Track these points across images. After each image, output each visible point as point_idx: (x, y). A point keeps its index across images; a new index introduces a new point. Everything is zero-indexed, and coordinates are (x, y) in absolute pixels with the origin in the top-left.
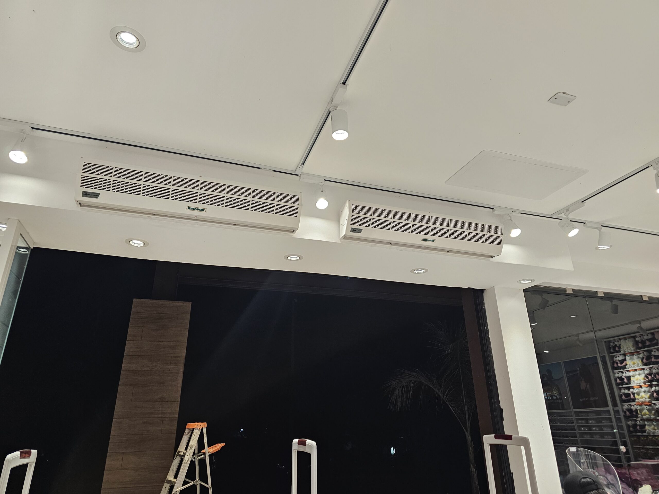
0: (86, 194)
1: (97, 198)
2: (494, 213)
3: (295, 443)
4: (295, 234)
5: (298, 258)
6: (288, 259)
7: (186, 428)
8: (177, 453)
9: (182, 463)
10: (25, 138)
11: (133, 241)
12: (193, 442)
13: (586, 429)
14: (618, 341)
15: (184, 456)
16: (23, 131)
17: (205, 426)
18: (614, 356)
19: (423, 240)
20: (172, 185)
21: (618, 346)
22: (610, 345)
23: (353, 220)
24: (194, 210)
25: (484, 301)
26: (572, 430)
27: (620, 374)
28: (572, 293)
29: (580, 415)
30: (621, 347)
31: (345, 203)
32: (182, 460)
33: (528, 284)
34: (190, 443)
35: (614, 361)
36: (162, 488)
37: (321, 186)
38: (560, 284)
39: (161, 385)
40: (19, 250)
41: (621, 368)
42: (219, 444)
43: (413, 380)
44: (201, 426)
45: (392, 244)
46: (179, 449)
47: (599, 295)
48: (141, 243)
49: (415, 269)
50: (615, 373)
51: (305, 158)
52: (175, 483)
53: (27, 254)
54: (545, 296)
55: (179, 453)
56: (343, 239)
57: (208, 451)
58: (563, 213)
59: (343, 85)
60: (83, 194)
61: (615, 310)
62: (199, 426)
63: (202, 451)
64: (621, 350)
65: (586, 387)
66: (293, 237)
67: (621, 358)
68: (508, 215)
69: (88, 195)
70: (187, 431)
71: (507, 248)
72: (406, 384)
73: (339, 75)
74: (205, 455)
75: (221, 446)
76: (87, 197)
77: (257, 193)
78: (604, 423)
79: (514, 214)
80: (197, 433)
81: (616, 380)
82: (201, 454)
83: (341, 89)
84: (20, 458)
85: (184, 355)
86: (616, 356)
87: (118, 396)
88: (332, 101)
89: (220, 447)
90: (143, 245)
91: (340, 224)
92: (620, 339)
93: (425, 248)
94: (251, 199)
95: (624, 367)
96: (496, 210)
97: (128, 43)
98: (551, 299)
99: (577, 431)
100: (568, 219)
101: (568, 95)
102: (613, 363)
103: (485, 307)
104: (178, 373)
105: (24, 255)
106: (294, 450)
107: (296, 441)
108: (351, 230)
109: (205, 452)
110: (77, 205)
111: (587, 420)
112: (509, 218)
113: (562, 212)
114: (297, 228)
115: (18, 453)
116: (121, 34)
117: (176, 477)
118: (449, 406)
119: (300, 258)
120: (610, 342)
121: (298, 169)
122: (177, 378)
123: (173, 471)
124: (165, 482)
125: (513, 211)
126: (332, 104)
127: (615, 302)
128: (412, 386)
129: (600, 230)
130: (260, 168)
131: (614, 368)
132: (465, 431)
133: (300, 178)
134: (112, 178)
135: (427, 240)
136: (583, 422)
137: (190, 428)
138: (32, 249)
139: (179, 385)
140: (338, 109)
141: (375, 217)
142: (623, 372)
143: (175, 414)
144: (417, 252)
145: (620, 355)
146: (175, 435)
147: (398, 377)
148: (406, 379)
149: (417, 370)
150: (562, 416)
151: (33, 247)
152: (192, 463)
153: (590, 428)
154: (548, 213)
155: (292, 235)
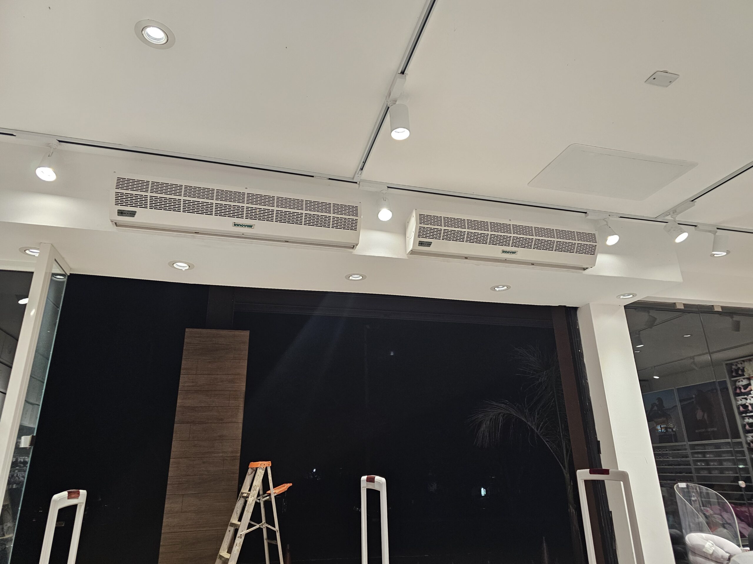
0: (122, 213)
1: (134, 216)
2: (587, 218)
3: (363, 480)
4: (356, 250)
5: (361, 277)
6: (350, 279)
7: (249, 468)
8: (240, 494)
9: (246, 505)
10: (53, 153)
11: (177, 264)
12: (257, 482)
13: (703, 464)
14: (741, 363)
15: (247, 497)
16: (50, 145)
17: (269, 465)
18: (737, 380)
19: (503, 252)
20: (215, 199)
21: (741, 369)
22: (731, 368)
23: (421, 232)
24: (241, 227)
25: (577, 320)
26: (687, 465)
27: (744, 402)
28: (683, 308)
29: (696, 447)
30: (745, 370)
31: (411, 213)
32: (246, 502)
33: (630, 300)
34: (254, 484)
35: (737, 386)
36: (226, 532)
37: (383, 194)
38: (669, 299)
39: (220, 422)
40: (56, 278)
41: (744, 394)
42: (286, 484)
43: (502, 413)
44: (264, 465)
45: (467, 258)
46: (243, 490)
47: (715, 310)
48: (186, 265)
49: (495, 286)
50: (738, 400)
51: (363, 162)
52: (239, 526)
53: (63, 282)
54: (653, 313)
55: (242, 494)
56: (410, 254)
57: (274, 491)
58: (670, 216)
59: (401, 75)
60: (118, 213)
61: (737, 327)
62: (263, 465)
63: (267, 492)
64: (744, 373)
65: (703, 416)
66: (353, 253)
67: (745, 382)
68: (603, 220)
69: (124, 213)
70: (250, 471)
71: (602, 259)
72: (494, 417)
73: (396, 64)
74: (271, 497)
75: (288, 486)
76: (123, 216)
77: (311, 205)
78: (725, 457)
79: (611, 218)
80: (261, 473)
81: (738, 408)
82: (266, 495)
83: (400, 79)
84: (68, 498)
85: (244, 389)
86: (739, 380)
87: (174, 435)
88: (390, 94)
89: (286, 488)
90: (188, 268)
91: (407, 237)
92: (743, 361)
93: (505, 261)
94: (304, 212)
95: (749, 393)
96: (589, 214)
97: (155, 39)
98: (660, 316)
99: (693, 467)
100: (675, 222)
101: (669, 73)
102: (736, 388)
103: (579, 327)
104: (239, 409)
105: (60, 283)
106: (363, 487)
107: (364, 478)
108: (419, 243)
109: (270, 493)
110: (113, 225)
111: (704, 454)
112: (605, 223)
113: (668, 214)
114: (356, 243)
115: (65, 493)
116: (146, 28)
117: (240, 520)
118: (544, 440)
119: (364, 277)
120: (732, 364)
121: (357, 175)
122: (237, 414)
123: (237, 513)
124: (228, 525)
125: (609, 215)
126: (390, 98)
127: (736, 318)
128: (501, 419)
129: (715, 234)
130: (313, 176)
131: (737, 395)
132: (562, 468)
133: (359, 187)
134: (149, 194)
135: (507, 252)
136: (700, 456)
137: (253, 468)
138: (68, 276)
139: (239, 422)
140: (397, 103)
141: (446, 228)
142: (747, 398)
143: (237, 453)
144: (497, 266)
145: (744, 379)
146: (238, 475)
147: (485, 409)
148: (495, 411)
149: (506, 402)
150: (674, 450)
151: (70, 274)
152: (257, 505)
153: (707, 462)
154: (652, 216)
155: (352, 252)
